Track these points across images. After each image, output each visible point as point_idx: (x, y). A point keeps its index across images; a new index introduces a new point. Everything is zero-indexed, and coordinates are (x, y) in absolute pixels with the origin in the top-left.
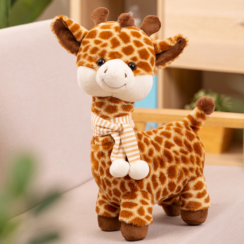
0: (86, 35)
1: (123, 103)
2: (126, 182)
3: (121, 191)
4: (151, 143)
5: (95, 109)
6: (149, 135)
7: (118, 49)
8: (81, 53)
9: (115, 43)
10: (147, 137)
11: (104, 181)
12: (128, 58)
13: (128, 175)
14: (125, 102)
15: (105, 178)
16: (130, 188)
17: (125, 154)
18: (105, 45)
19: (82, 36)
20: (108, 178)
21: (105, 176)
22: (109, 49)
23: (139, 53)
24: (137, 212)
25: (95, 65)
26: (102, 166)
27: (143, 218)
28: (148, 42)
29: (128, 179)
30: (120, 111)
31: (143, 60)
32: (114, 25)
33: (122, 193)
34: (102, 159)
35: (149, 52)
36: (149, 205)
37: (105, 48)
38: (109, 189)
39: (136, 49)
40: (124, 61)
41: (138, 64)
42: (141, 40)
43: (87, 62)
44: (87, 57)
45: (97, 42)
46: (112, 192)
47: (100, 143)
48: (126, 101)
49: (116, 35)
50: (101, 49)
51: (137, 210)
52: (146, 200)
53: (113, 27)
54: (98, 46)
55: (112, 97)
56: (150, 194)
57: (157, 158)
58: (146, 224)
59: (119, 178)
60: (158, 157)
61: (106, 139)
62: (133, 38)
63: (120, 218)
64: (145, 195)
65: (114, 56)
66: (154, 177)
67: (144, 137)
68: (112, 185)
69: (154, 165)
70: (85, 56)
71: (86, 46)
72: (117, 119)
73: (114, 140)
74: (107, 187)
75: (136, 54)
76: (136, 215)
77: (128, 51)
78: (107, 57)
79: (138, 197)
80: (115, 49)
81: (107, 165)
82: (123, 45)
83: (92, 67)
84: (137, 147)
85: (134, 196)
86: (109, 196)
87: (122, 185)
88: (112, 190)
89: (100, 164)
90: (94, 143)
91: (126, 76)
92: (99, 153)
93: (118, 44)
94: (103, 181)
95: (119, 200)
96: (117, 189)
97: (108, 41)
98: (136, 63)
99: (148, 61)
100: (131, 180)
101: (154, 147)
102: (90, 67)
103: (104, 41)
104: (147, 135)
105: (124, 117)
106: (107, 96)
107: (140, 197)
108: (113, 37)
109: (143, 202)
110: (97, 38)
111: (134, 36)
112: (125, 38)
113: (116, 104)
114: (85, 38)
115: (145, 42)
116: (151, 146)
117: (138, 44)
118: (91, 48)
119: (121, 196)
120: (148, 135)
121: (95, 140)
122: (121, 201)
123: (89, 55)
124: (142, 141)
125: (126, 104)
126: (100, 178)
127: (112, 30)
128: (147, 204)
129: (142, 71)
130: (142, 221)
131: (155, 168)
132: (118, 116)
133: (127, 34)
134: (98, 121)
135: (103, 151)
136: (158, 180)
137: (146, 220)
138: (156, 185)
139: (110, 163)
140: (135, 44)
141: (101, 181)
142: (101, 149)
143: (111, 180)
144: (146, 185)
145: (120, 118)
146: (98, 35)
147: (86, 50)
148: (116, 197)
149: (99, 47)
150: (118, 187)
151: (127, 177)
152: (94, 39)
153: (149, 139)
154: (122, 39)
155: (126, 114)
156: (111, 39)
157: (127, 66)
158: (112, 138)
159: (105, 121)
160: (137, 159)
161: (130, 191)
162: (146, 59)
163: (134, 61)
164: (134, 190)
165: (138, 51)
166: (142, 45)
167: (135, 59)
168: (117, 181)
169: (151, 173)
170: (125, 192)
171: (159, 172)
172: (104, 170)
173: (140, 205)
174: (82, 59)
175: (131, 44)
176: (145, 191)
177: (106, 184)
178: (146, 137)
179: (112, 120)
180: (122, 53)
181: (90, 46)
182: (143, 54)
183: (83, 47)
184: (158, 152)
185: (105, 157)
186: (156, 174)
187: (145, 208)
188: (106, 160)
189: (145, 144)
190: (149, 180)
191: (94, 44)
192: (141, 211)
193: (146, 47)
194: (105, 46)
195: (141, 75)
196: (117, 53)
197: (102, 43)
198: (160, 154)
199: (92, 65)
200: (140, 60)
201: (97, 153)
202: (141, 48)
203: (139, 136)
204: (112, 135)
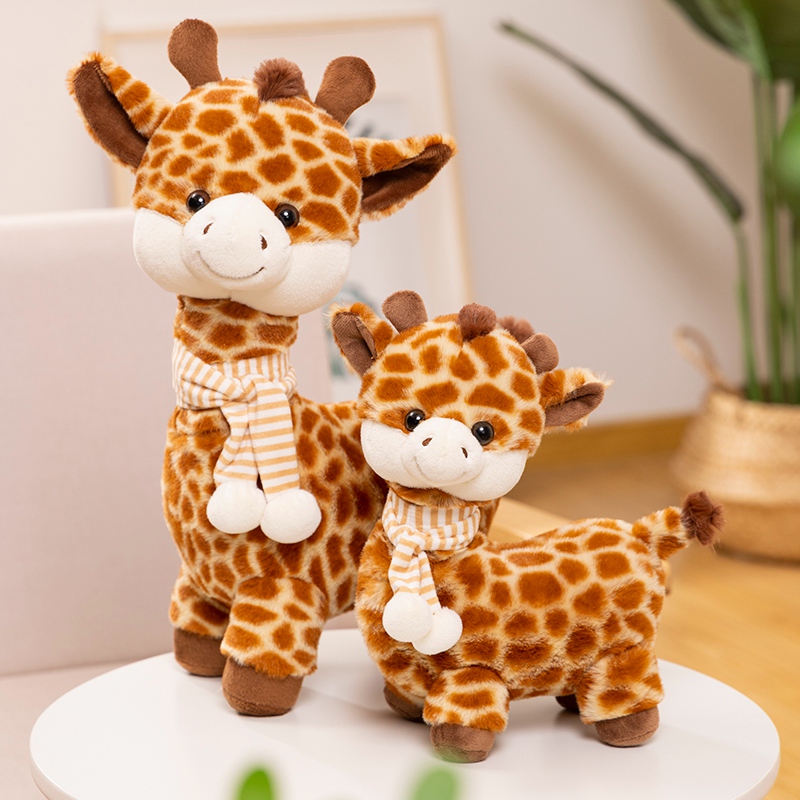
0: (166, 119)
1: (263, 320)
2: (253, 549)
3: (235, 572)
4: (338, 444)
5: (183, 332)
6: (340, 418)
7: (249, 166)
8: (147, 170)
9: (241, 147)
10: (331, 425)
11: (193, 538)
12: (277, 191)
13: (259, 527)
14: (269, 315)
15: (195, 530)
16: (262, 568)
17: (257, 466)
18: (210, 152)
19: (154, 119)
20: (202, 531)
21: (194, 524)
22: (222, 164)
23: (308, 177)
24: (271, 638)
25: (182, 207)
26: (190, 495)
27: (286, 655)
28: (336, 144)
29: (257, 542)
30: (253, 342)
31: (322, 199)
32: (242, 91)
33: (239, 579)
34: (192, 474)
35: (339, 174)
36: (308, 621)
37: (210, 161)
38: (204, 562)
39: (302, 166)
40: (264, 201)
41: (305, 208)
42: (317, 140)
43: (159, 198)
44: (161, 184)
45: (191, 142)
46: (212, 572)
47: (189, 430)
48: (272, 313)
49: (244, 122)
50: (200, 163)
51: (273, 631)
52: (303, 607)
53: (236, 98)
54: (192, 153)
55: (229, 299)
56: (318, 590)
57: (351, 489)
58: (295, 674)
59: (234, 536)
60: (355, 487)
61: (208, 421)
62: (291, 135)
63: (225, 647)
64: (302, 591)
65: (236, 183)
66: (334, 543)
67: (322, 422)
68: (213, 551)
69: (338, 508)
70: (155, 179)
71: (160, 150)
72: (242, 364)
73: (229, 426)
74: (200, 555)
75: (299, 180)
76: (268, 645)
77: (277, 170)
78: (214, 186)
79: (280, 594)
80: (239, 163)
81: (203, 494)
82: (263, 153)
83: (170, 213)
84: (292, 451)
85: (270, 592)
86: (203, 581)
87: (241, 555)
88: (211, 566)
89: (185, 490)
90: (175, 426)
91: (264, 244)
92: (185, 456)
93: (249, 150)
94: (189, 536)
95: (230, 594)
96: (226, 566)
97: (220, 141)
98: (299, 206)
99: (337, 201)
100: (267, 545)
101: (346, 455)
102: (167, 214)
103: (210, 140)
104: (334, 416)
105: (264, 360)
106: (216, 298)
107: (286, 593)
108: (235, 129)
109: (293, 612)
110: (192, 130)
111: (294, 127)
112: (270, 132)
113: (241, 322)
114: (161, 126)
115: (328, 146)
116: (338, 453)
117: (307, 151)
118: (171, 158)
119: (236, 587)
120: (337, 419)
121: (178, 419)
122: (234, 597)
123: (167, 177)
124: (314, 436)
125: (271, 322)
126: (181, 529)
127: (235, 108)
128: (304, 617)
129: (315, 229)
130: (283, 664)
131: (342, 518)
132: (246, 356)
133: (274, 122)
134: (187, 367)
135: (196, 453)
136: (345, 552)
137: (294, 663)
138: (337, 565)
139: (212, 488)
140: (297, 151)
141: (185, 537)
142: (191, 445)
143: (210, 538)
144: (310, 563)
145: (253, 362)
146: (194, 120)
147: (157, 162)
148: (222, 586)
149: (194, 157)
150: (228, 559)
151: (257, 534)
152: (183, 133)
153: (336, 432)
154: (261, 136)
155: (269, 353)
156: (228, 133)
157: (272, 213)
158: (224, 419)
159: (207, 367)
160: (290, 485)
161: (261, 576)
162: (331, 194)
163: (293, 200)
164: (272, 572)
165: (305, 172)
166: (318, 154)
167: (295, 194)
168: (226, 542)
169: (328, 529)
170: (248, 577)
171: (350, 530)
172: (195, 506)
173: (283, 618)
174: (146, 190)
175: (287, 149)
176: (303, 581)
177: (195, 545)
178: (328, 423)
179: (227, 367)
180: (260, 178)
181: (171, 151)
182: (323, 181)
183: (151, 152)
184: (355, 473)
185: (199, 469)
186: (340, 535)
187: (298, 628)
188: (203, 480)
189: (319, 446)
190: (320, 549)
191: (183, 146)
192: (283, 637)
193: (330, 158)
194: (212, 156)
195: (313, 240)
196: (244, 176)
197: (204, 146)
198: (360, 477)
199: (174, 209)
200: (310, 197)
201: (180, 455)
202: (314, 164)
203: (308, 420)
204: (225, 411)
